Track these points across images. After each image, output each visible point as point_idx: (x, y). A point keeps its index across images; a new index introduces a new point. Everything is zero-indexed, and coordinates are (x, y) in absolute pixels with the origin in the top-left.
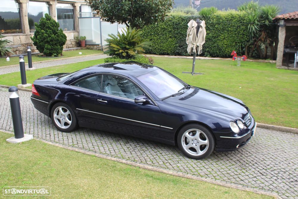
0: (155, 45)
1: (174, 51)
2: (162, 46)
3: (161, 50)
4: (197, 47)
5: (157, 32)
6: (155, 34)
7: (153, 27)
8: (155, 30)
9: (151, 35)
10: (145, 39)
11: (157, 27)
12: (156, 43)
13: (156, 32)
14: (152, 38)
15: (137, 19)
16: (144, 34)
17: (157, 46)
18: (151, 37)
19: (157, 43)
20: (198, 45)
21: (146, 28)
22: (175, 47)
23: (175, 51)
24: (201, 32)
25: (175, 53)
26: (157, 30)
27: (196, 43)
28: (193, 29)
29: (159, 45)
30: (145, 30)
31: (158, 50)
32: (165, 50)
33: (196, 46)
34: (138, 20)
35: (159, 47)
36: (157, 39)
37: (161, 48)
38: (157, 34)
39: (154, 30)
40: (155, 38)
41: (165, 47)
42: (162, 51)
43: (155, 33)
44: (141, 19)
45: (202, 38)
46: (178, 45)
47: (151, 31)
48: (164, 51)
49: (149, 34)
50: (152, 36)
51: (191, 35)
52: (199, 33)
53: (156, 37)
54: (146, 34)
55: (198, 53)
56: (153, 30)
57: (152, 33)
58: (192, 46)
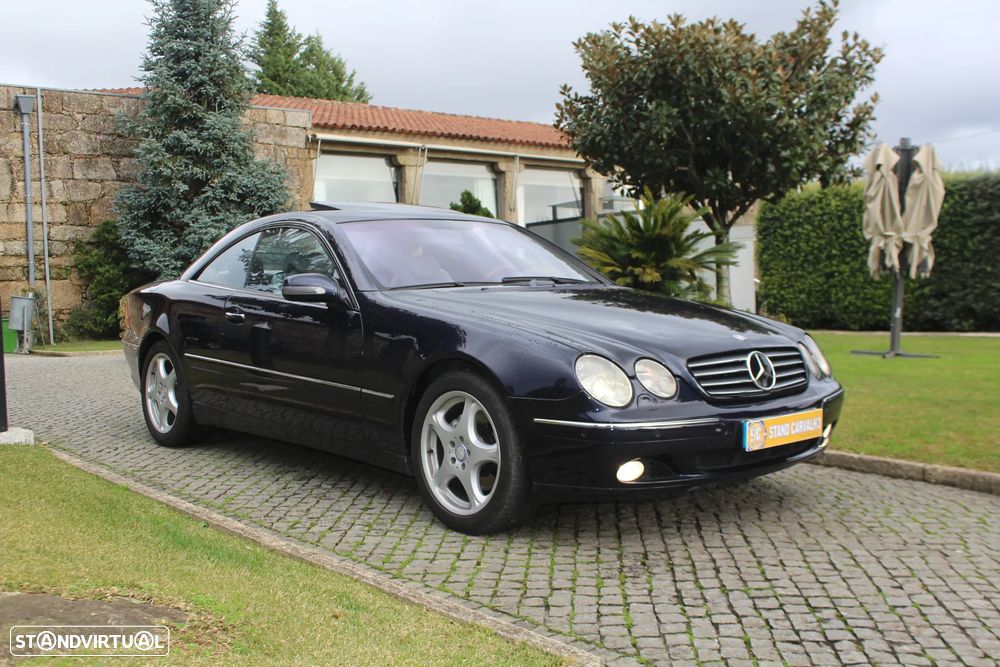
0: (846, 295)
1: (914, 313)
2: (868, 299)
3: (866, 313)
4: (906, 248)
5: (852, 245)
6: (843, 255)
7: (838, 227)
8: (846, 239)
9: (830, 257)
10: (810, 273)
11: (850, 226)
12: (849, 289)
13: (847, 245)
14: (834, 268)
15: (714, 173)
16: (806, 256)
17: (851, 298)
18: (832, 265)
19: (853, 287)
20: (908, 240)
21: (813, 234)
22: (917, 299)
23: (921, 313)
24: (917, 187)
25: (920, 320)
26: (852, 238)
27: (898, 231)
28: (878, 175)
29: (857, 294)
30: (807, 243)
31: (857, 312)
32: (879, 310)
33: (901, 245)
34: (716, 177)
35: (859, 303)
36: (853, 273)
37: (868, 306)
38: (852, 252)
39: (841, 240)
40: (844, 267)
41: (883, 299)
42: (870, 316)
43: (843, 249)
44: (730, 173)
45: (922, 212)
46: (931, 290)
47: (830, 244)
48: (878, 317)
49: (823, 256)
50: (834, 262)
51: (872, 199)
52: (909, 191)
53: (848, 263)
54: (810, 257)
55: (908, 271)
56: (838, 238)
57: (834, 252)
58: (881, 244)
